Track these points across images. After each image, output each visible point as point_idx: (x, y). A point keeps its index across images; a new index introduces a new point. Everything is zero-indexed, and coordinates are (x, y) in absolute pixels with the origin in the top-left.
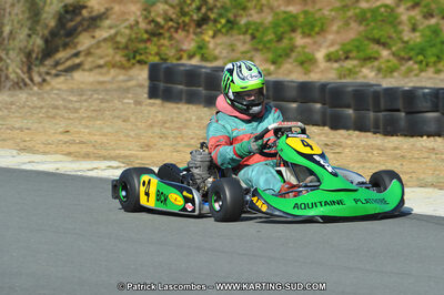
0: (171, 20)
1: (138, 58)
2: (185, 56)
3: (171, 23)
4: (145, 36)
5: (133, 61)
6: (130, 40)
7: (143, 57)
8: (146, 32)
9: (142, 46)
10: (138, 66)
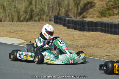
0: (113, 6)
1: (104, 15)
2: (115, 14)
3: (113, 7)
4: (106, 10)
5: (102, 16)
6: (102, 10)
7: (105, 15)
8: (106, 9)
9: (105, 12)
10: (104, 17)
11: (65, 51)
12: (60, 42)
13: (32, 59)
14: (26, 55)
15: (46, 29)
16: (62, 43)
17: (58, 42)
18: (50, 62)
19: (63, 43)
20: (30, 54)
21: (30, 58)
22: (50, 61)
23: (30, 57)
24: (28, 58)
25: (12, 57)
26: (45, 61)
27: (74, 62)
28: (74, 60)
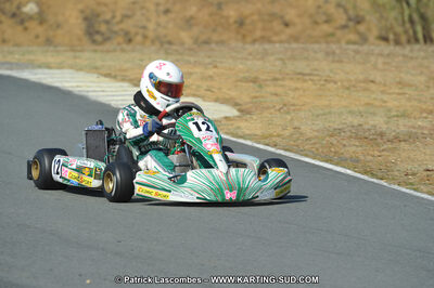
11: (211, 157)
12: (196, 124)
13: (95, 183)
14: (79, 170)
15: (151, 76)
16: (204, 127)
17: (191, 125)
18: (153, 196)
19: (208, 129)
20: (91, 164)
21: (91, 179)
22: (154, 191)
23: (90, 175)
24: (86, 178)
25: (35, 174)
26: (139, 190)
27: (241, 199)
28: (240, 190)
